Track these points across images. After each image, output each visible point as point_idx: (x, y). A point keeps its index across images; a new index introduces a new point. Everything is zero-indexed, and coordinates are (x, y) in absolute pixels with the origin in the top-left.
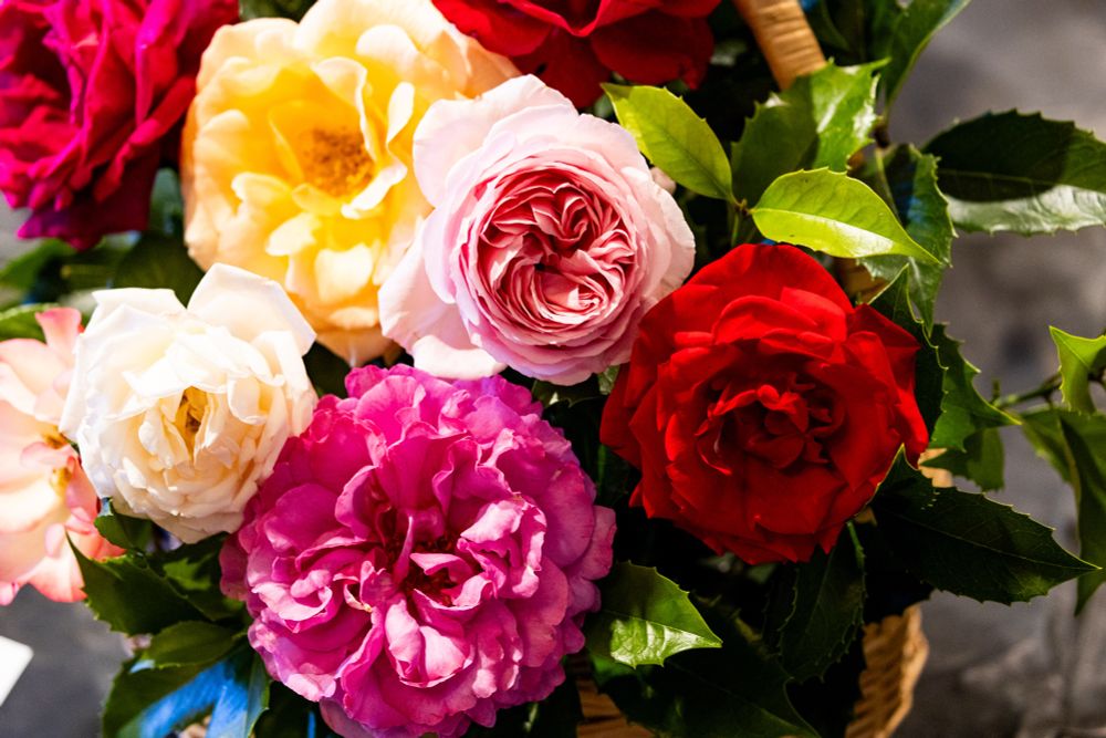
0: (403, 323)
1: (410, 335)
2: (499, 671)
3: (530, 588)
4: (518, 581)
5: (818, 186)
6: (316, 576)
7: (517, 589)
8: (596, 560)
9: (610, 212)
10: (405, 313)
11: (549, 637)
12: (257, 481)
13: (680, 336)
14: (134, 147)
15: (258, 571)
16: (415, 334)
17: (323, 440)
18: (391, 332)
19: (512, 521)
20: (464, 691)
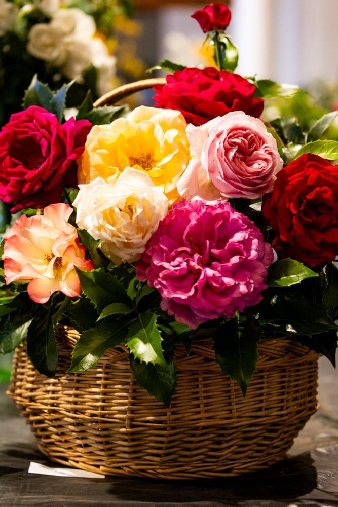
0: (187, 192)
1: (189, 196)
2: (248, 285)
3: (255, 256)
4: (250, 255)
5: (317, 146)
6: (179, 259)
7: (249, 258)
8: (267, 259)
9: (262, 141)
10: (188, 188)
11: (260, 277)
12: (151, 233)
13: (289, 179)
14: (69, 160)
15: (157, 260)
16: (191, 196)
17: (173, 218)
18: (183, 195)
19: (245, 236)
20: (237, 291)
